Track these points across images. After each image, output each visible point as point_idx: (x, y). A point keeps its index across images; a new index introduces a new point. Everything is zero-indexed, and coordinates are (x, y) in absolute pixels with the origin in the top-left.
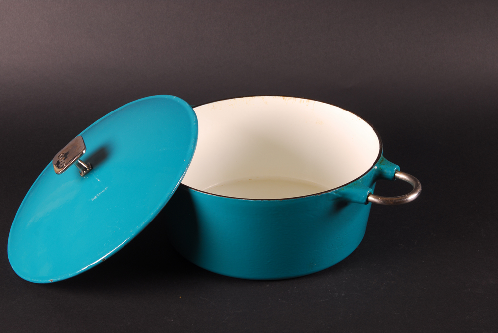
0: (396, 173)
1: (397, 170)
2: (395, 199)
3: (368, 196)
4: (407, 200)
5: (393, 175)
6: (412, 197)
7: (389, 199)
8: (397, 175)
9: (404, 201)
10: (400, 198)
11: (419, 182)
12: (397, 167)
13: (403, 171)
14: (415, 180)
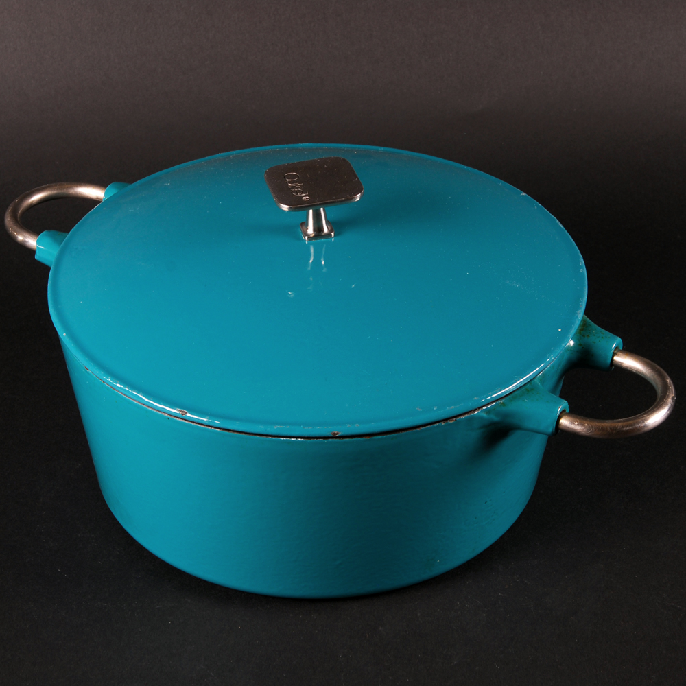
0: (614, 354)
1: (616, 348)
2: (620, 424)
3: (559, 418)
4: (645, 426)
5: (609, 361)
6: (656, 418)
7: (607, 424)
8: (616, 358)
9: (638, 430)
10: (631, 422)
11: (669, 380)
12: (617, 342)
13: (628, 349)
14: (660, 374)
